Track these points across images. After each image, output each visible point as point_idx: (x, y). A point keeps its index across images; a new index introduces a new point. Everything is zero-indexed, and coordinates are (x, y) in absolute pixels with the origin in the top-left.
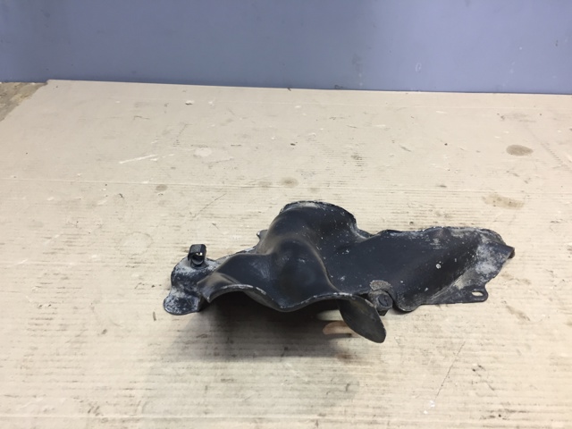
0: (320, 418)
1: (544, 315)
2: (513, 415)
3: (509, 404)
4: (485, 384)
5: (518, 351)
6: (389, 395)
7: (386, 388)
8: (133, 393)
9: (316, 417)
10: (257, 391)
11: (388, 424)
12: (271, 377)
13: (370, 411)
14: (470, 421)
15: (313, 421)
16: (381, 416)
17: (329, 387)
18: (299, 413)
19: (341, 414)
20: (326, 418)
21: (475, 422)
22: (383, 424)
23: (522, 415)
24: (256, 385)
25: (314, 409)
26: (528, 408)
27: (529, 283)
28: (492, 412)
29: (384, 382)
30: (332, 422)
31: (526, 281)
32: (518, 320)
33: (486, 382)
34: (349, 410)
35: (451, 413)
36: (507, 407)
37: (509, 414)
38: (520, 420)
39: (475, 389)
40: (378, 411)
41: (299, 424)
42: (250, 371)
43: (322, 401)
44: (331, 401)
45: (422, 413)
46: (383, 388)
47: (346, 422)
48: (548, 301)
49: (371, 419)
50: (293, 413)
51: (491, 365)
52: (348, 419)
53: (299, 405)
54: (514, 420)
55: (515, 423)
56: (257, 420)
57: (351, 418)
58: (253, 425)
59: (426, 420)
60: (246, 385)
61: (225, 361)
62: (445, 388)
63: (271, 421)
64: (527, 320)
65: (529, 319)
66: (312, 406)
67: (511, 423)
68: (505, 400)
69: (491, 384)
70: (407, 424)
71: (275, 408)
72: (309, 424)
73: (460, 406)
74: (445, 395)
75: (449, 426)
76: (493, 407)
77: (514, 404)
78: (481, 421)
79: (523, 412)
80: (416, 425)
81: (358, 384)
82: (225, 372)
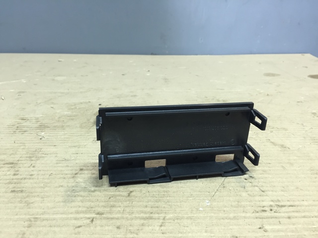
0: (98, 216)
1: (301, 146)
2: (283, 209)
3: (279, 201)
4: (256, 188)
5: (282, 167)
6: (168, 198)
7: (166, 193)
9: (94, 215)
10: (42, 198)
11: (164, 219)
12: (60, 188)
13: (148, 209)
14: (244, 215)
15: (89, 218)
16: (158, 213)
17: (113, 193)
18: (77, 212)
19: (119, 212)
20: (104, 216)
21: (248, 215)
22: (159, 219)
23: (291, 209)
24: (43, 194)
25: (94, 209)
26: (296, 203)
27: (286, 130)
28: (263, 207)
29: (165, 189)
30: (108, 219)
31: (284, 128)
32: (280, 149)
33: (256, 186)
34: (128, 210)
35: (225, 209)
36: (277, 203)
37: (279, 209)
38: (290, 212)
39: (246, 192)
40: (155, 209)
41: (74, 222)
42: (42, 185)
43: (103, 204)
44: (111, 203)
45: (197, 210)
46: (164, 193)
47: (123, 218)
48: (303, 138)
49: (147, 215)
50: (71, 213)
51: (260, 176)
52: (125, 216)
53: (80, 207)
54: (285, 212)
55: (286, 215)
56: (33, 220)
57: (128, 216)
58: (26, 223)
59: (201, 215)
60: (33, 194)
61: (22, 179)
62: (220, 192)
63: (47, 220)
64: (287, 149)
65: (289, 148)
66: (92, 208)
67: (283, 215)
68: (275, 198)
69: (262, 188)
70: (182, 218)
71: (54, 210)
72: (85, 222)
73: (234, 204)
74: (220, 196)
75: (223, 218)
76: (265, 204)
77: (283, 201)
78: (253, 214)
79: (292, 206)
80: (191, 219)
81: (141, 191)
82: (18, 185)
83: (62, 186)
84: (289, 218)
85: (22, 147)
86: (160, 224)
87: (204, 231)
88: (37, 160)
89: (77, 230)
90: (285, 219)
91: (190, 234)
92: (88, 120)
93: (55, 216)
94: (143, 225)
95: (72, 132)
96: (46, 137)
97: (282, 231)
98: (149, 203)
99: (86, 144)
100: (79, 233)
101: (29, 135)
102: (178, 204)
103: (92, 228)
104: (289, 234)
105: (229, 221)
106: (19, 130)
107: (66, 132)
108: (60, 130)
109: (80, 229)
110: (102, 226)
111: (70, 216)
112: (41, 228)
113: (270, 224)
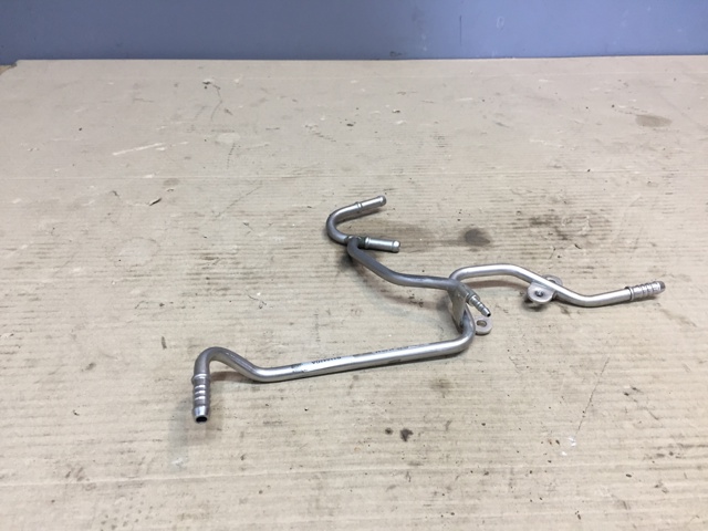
0: (412, 467)
2: (690, 452)
3: (681, 436)
4: (646, 412)
5: (685, 367)
6: (509, 434)
7: (503, 425)
8: (134, 446)
9: (405, 467)
11: (512, 473)
12: (337, 417)
13: (484, 455)
14: (630, 463)
15: (401, 472)
16: (501, 463)
17: (421, 426)
18: (381, 462)
19: (441, 461)
20: (421, 467)
21: (637, 463)
22: (504, 472)
23: (702, 451)
24: (314, 428)
25: (402, 456)
27: (688, 280)
28: (659, 448)
29: (499, 416)
31: (684, 276)
32: (679, 327)
33: (646, 408)
34: (453, 455)
35: (601, 453)
36: (680, 441)
37: (683, 451)
38: (700, 457)
39: (630, 419)
40: (494, 455)
41: (380, 478)
43: (413, 446)
44: (426, 445)
45: (559, 456)
46: (500, 424)
49: (485, 466)
50: (372, 463)
51: (650, 386)
52: (452, 467)
53: (380, 452)
54: (692, 458)
55: (694, 462)
56: (319, 475)
57: (456, 467)
58: (313, 482)
59: (566, 465)
60: (300, 428)
61: (269, 399)
62: (589, 420)
63: (342, 475)
64: (692, 327)
65: (694, 325)
66: (398, 453)
67: (689, 462)
68: (676, 432)
69: (653, 412)
70: (539, 470)
71: (344, 457)
72: (396, 477)
73: (613, 443)
74: (590, 430)
75: (600, 471)
76: (660, 442)
77: (689, 437)
78: (645, 462)
79: (703, 446)
80: (553, 472)
81: (463, 420)
82: (269, 412)
83: (338, 412)
84: (699, 468)
85: (238, 327)
86: (508, 482)
87: (575, 493)
88: (276, 358)
89: (391, 493)
90: (692, 471)
91: (556, 499)
92: (325, 258)
93: (350, 469)
94: (482, 483)
95: (308, 291)
96: (269, 303)
97: (690, 491)
98: (483, 444)
99: (341, 319)
100: (396, 498)
101: (236, 297)
102: (528, 444)
103: (411, 489)
104: (700, 496)
105: (609, 474)
106: (214, 287)
107: (297, 291)
108: (285, 285)
109: (395, 491)
110: (424, 486)
111: (372, 468)
112: (338, 492)
113: (671, 480)
